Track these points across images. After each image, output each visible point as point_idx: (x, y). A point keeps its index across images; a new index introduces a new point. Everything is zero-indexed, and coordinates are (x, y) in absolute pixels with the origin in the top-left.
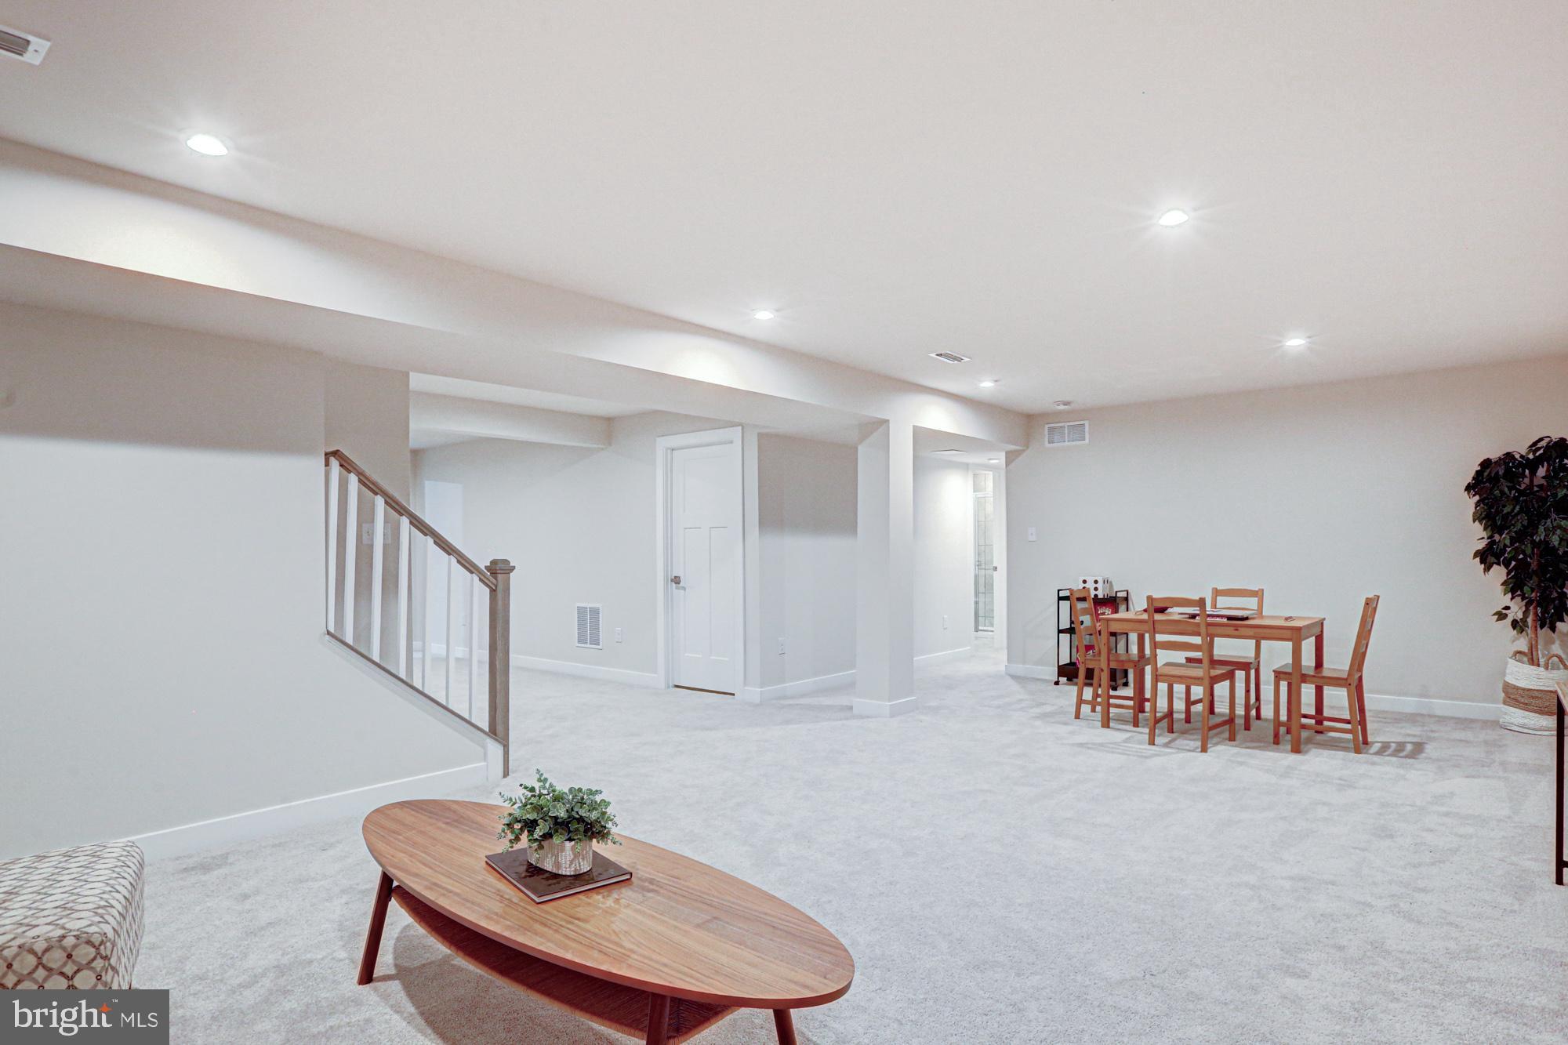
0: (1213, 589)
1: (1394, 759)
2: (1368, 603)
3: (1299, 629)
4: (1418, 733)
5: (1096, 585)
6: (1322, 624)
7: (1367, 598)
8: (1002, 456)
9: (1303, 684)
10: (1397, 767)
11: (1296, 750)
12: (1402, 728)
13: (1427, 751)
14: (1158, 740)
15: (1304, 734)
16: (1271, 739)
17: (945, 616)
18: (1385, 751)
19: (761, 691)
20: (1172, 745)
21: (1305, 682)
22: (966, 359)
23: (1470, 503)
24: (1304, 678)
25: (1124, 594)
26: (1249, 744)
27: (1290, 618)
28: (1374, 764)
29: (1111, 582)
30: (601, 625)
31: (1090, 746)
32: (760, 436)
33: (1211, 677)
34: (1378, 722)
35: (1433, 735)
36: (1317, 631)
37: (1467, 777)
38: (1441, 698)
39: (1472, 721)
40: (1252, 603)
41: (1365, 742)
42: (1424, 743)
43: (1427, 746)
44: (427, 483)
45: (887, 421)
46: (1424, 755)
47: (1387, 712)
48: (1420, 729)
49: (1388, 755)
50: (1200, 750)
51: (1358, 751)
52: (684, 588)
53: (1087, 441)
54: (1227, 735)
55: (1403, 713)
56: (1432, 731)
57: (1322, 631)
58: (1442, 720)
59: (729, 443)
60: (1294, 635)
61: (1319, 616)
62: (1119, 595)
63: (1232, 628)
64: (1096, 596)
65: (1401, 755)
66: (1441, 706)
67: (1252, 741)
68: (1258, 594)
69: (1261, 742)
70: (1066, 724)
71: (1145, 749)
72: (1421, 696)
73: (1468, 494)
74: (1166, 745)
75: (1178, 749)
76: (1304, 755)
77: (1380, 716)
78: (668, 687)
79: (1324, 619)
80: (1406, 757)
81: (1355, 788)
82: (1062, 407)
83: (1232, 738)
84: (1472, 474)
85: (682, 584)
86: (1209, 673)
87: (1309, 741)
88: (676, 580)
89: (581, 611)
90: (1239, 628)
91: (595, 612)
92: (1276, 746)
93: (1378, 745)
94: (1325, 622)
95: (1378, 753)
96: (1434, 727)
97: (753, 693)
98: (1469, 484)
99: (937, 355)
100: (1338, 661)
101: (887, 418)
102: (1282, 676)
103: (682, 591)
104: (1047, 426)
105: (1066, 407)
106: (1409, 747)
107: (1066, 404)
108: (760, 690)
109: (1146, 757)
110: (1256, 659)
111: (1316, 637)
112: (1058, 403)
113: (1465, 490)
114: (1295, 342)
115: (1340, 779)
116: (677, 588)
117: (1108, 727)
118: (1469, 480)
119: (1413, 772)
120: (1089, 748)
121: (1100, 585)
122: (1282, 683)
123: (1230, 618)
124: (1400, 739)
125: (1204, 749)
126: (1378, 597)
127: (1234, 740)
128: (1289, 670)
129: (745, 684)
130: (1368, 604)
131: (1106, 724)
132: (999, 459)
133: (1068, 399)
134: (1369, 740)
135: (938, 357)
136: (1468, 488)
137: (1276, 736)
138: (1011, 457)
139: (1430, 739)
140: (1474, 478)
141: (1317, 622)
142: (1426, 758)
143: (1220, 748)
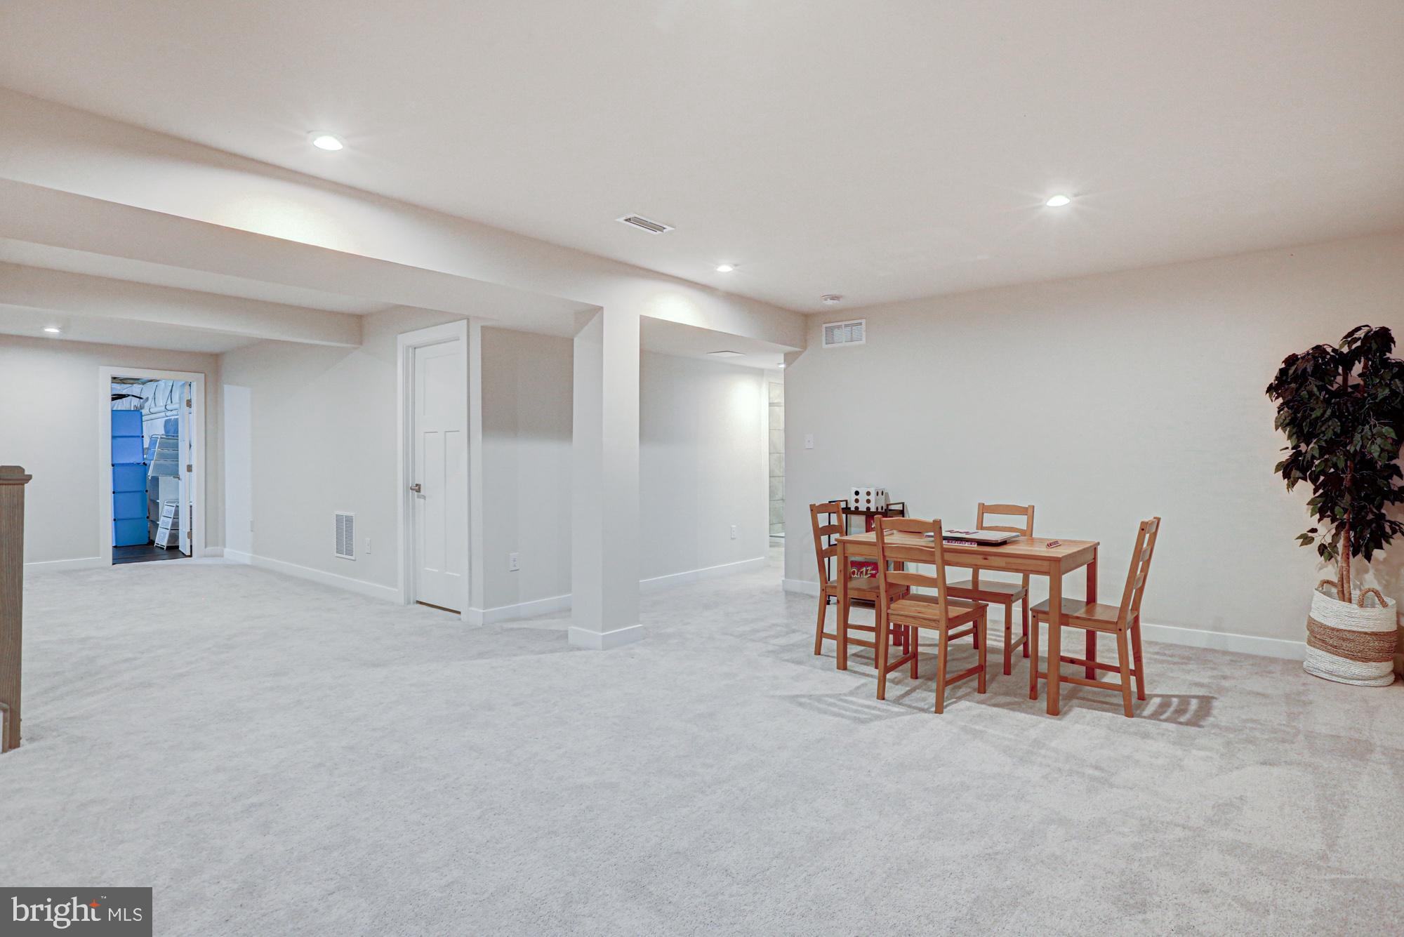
0: (979, 504)
1: (1172, 726)
2: (1143, 528)
3: (1057, 560)
4: (1206, 681)
5: (868, 497)
6: (1095, 549)
7: (1142, 523)
8: (781, 358)
9: (1063, 628)
10: (1174, 743)
11: (1054, 711)
12: (1189, 672)
13: (1215, 712)
14: (892, 691)
15: (1065, 687)
16: (1027, 690)
17: (733, 526)
18: (1162, 713)
19: (483, 613)
20: (906, 700)
21: (1067, 624)
22: (669, 229)
23: (1271, 407)
24: (1066, 620)
25: (899, 507)
26: (1002, 699)
27: (1056, 542)
28: (1146, 736)
29: (887, 493)
30: (354, 532)
31: (803, 700)
32: (484, 328)
33: (950, 619)
34: (1162, 662)
35: (1226, 684)
36: (1090, 558)
37: (1264, 763)
38: (1237, 631)
39: (1273, 660)
40: (1020, 522)
41: (1142, 697)
42: (1213, 698)
43: (1216, 703)
44: (225, 386)
45: (601, 308)
46: (1211, 719)
47: (1176, 646)
48: (1210, 673)
49: (1165, 720)
50: (933, 709)
51: (1129, 713)
52: (424, 497)
53: (864, 341)
54: (975, 684)
55: (1191, 648)
56: (1225, 678)
57: (1095, 558)
58: (1237, 659)
59: (456, 340)
60: (1055, 568)
61: (1092, 539)
62: (892, 507)
63: (980, 557)
64: (868, 509)
65: (1182, 719)
66: (1237, 641)
67: (1006, 694)
68: (1028, 511)
69: (1015, 696)
70: (799, 663)
71: (868, 707)
72: (1215, 628)
73: (1270, 396)
74: (898, 701)
75: (910, 706)
76: (1060, 719)
77: (1167, 652)
78: (409, 603)
79: (1098, 544)
80: (1187, 724)
81: (1111, 786)
82: (830, 302)
83: (982, 689)
84: (1275, 372)
85: (422, 492)
86: (947, 612)
87: (1072, 696)
88: (418, 488)
89: (339, 518)
90: (989, 557)
91: (349, 520)
92: (1031, 702)
93: (1157, 701)
94: (1099, 548)
95: (1155, 716)
96: (1227, 671)
97: (474, 614)
98: (1271, 385)
99: (626, 220)
100: (1110, 597)
101: (601, 305)
102: (1040, 616)
103: (422, 500)
104: (824, 326)
105: (835, 302)
106: (1194, 704)
107: (833, 298)
108: (482, 611)
109: (863, 722)
110: (1023, 587)
111: (1088, 565)
112: (826, 297)
113: (1267, 392)
114: (1058, 201)
115: (1097, 768)
116: (418, 497)
117: (845, 668)
118: (1271, 379)
119: (1194, 752)
120: (801, 704)
121: (872, 498)
122: (1041, 624)
123: (981, 543)
124: (1183, 691)
125: (939, 709)
126: (1159, 520)
127: (985, 693)
128: (1046, 609)
129: (470, 605)
130: (1143, 530)
131: (843, 666)
132: (777, 363)
133: (835, 292)
134: (1147, 691)
135: (628, 223)
136: (1270, 389)
137: (1033, 688)
138: (789, 358)
139: (1221, 690)
140: (1277, 378)
141: (1088, 548)
142: (1215, 726)
143: (964, 704)
